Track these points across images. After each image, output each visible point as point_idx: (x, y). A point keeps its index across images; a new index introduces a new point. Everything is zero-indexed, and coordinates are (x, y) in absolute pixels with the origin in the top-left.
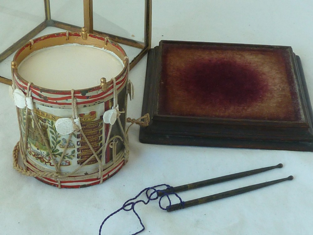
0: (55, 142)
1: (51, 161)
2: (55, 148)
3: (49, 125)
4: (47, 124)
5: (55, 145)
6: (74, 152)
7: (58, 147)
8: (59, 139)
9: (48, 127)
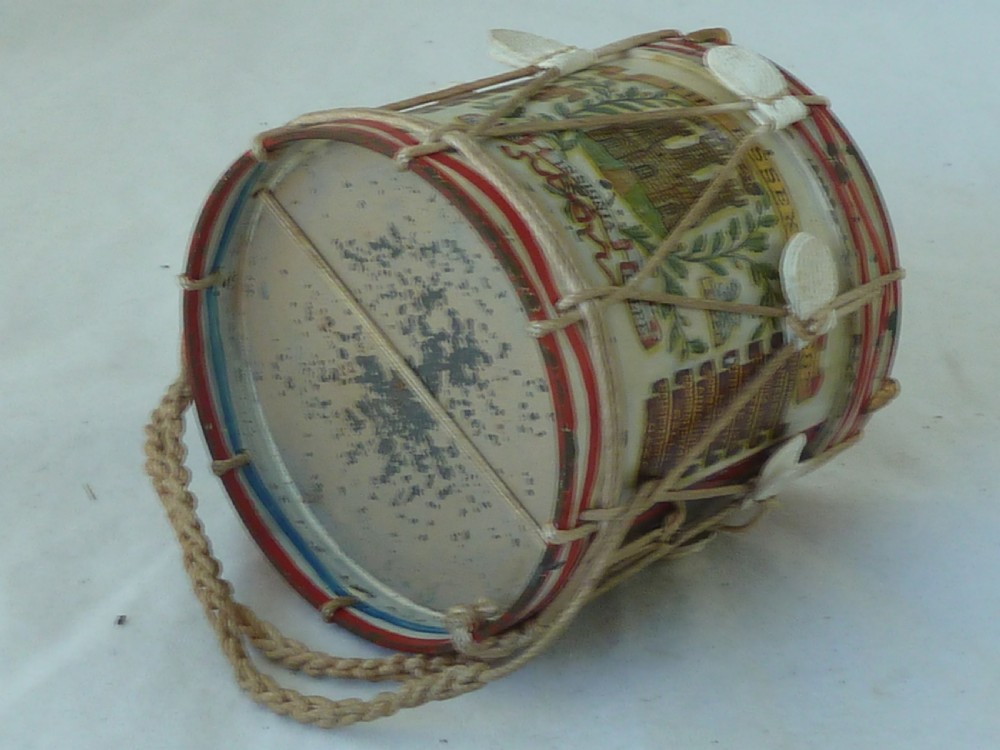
0: (706, 252)
1: (616, 258)
2: (684, 258)
3: (751, 208)
4: (752, 199)
5: (697, 255)
6: (699, 348)
7: (696, 271)
8: (726, 264)
9: (745, 208)
